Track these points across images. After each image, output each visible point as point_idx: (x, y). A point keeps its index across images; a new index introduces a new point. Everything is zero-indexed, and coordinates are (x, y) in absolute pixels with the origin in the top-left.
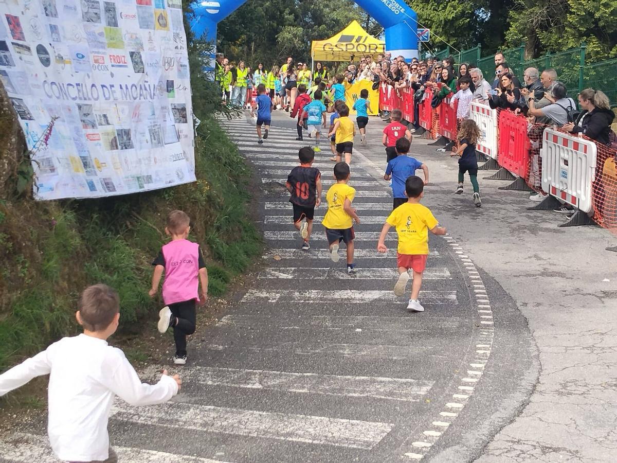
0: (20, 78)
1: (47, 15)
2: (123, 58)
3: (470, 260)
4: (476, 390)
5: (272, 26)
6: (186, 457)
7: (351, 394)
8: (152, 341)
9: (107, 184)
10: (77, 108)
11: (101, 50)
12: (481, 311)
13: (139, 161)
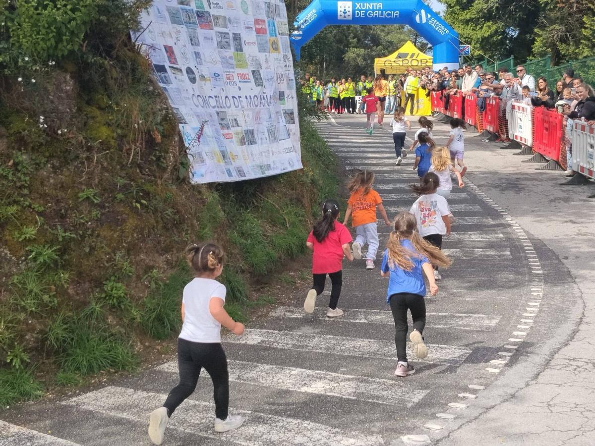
1: (192, 44)
2: (247, 76)
3: (517, 225)
4: (535, 322)
5: (340, 48)
7: (437, 326)
9: (239, 171)
10: (216, 114)
11: (231, 70)
12: (532, 263)
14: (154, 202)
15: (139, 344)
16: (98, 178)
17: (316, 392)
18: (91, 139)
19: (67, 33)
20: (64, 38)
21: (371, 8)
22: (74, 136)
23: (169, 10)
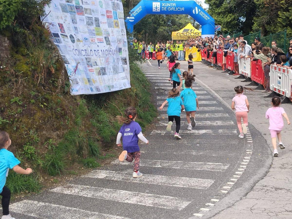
0: (64, 48)
1: (73, 23)
2: (102, 39)
4: (247, 167)
6: (134, 192)
7: (197, 169)
8: (117, 150)
9: (97, 89)
10: (85, 59)
11: (94, 36)
12: (247, 137)
13: (109, 80)
14: (51, 104)
15: (42, 178)
16: (21, 91)
17: (133, 203)
18: (17, 71)
19: (6, 16)
20: (4, 18)
21: (170, 6)
22: (8, 69)
23: (61, 5)
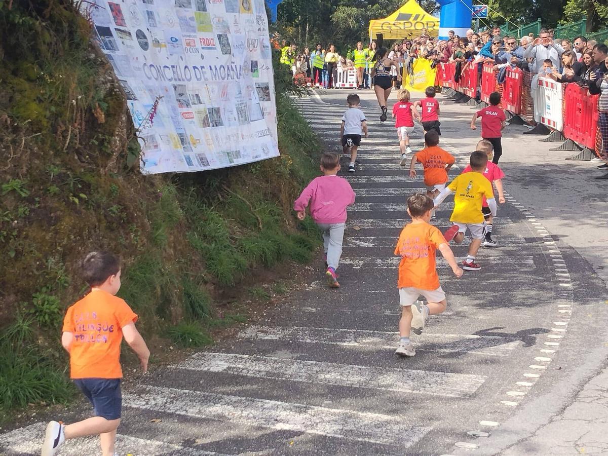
0: (123, 62)
2: (212, 41)
3: (543, 228)
4: (561, 345)
5: (327, 7)
6: (296, 405)
8: (249, 304)
10: (173, 89)
12: (559, 274)
13: (229, 137)
14: (96, 196)
16: (26, 166)
17: (294, 429)
18: (18, 118)
